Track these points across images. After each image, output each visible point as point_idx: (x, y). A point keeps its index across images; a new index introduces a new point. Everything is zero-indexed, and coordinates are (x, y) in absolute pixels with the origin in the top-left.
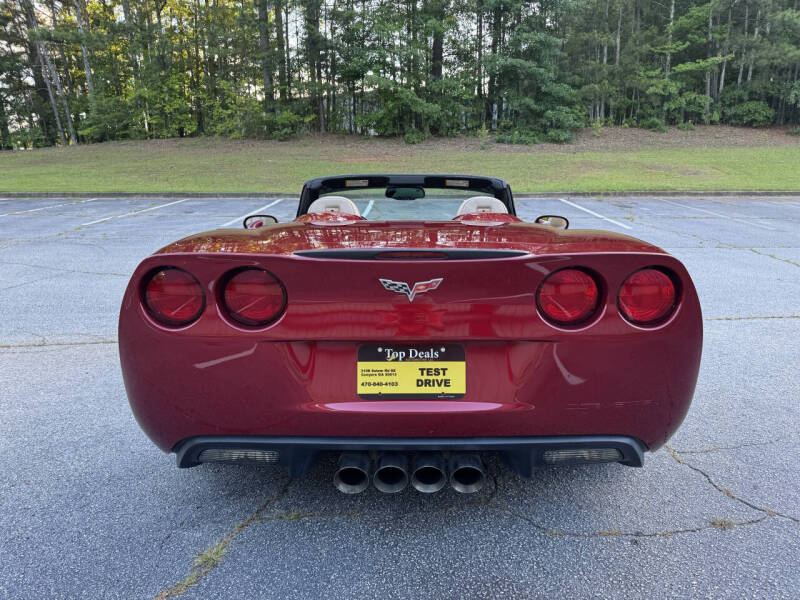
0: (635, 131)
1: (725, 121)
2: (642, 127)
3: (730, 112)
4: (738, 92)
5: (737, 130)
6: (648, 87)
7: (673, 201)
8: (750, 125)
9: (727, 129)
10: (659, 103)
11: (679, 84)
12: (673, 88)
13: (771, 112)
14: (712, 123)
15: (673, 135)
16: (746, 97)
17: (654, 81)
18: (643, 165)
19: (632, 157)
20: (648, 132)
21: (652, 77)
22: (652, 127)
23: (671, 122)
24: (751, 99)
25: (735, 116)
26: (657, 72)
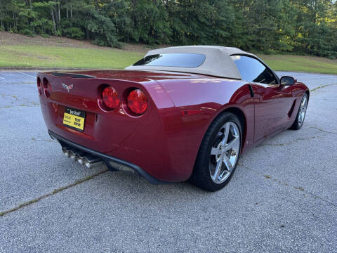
0: (17, 35)
1: (64, 35)
2: (21, 33)
3: (65, 31)
4: (67, 22)
5: (70, 40)
6: (19, 12)
7: (27, 73)
8: (75, 38)
9: (65, 39)
10: (27, 22)
11: (37, 13)
12: (34, 14)
13: (83, 33)
14: (59, 36)
15: (39, 39)
16: (71, 25)
17: (22, 9)
18: (17, 53)
19: (10, 48)
20: (25, 37)
21: (21, 7)
22: (26, 34)
23: (38, 33)
24: (74, 26)
25: (68, 33)
26: (24, 4)
